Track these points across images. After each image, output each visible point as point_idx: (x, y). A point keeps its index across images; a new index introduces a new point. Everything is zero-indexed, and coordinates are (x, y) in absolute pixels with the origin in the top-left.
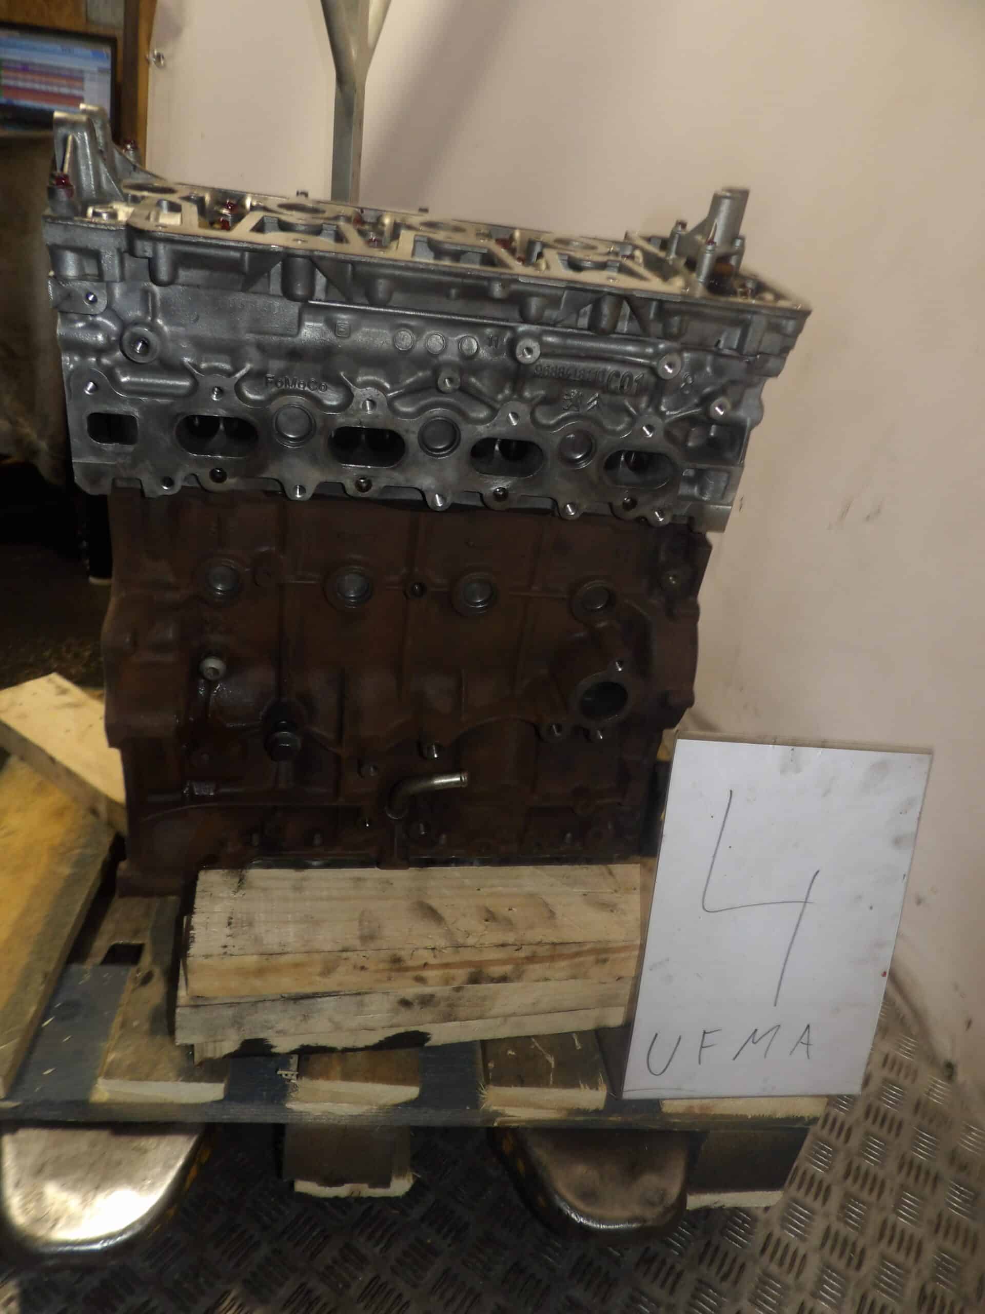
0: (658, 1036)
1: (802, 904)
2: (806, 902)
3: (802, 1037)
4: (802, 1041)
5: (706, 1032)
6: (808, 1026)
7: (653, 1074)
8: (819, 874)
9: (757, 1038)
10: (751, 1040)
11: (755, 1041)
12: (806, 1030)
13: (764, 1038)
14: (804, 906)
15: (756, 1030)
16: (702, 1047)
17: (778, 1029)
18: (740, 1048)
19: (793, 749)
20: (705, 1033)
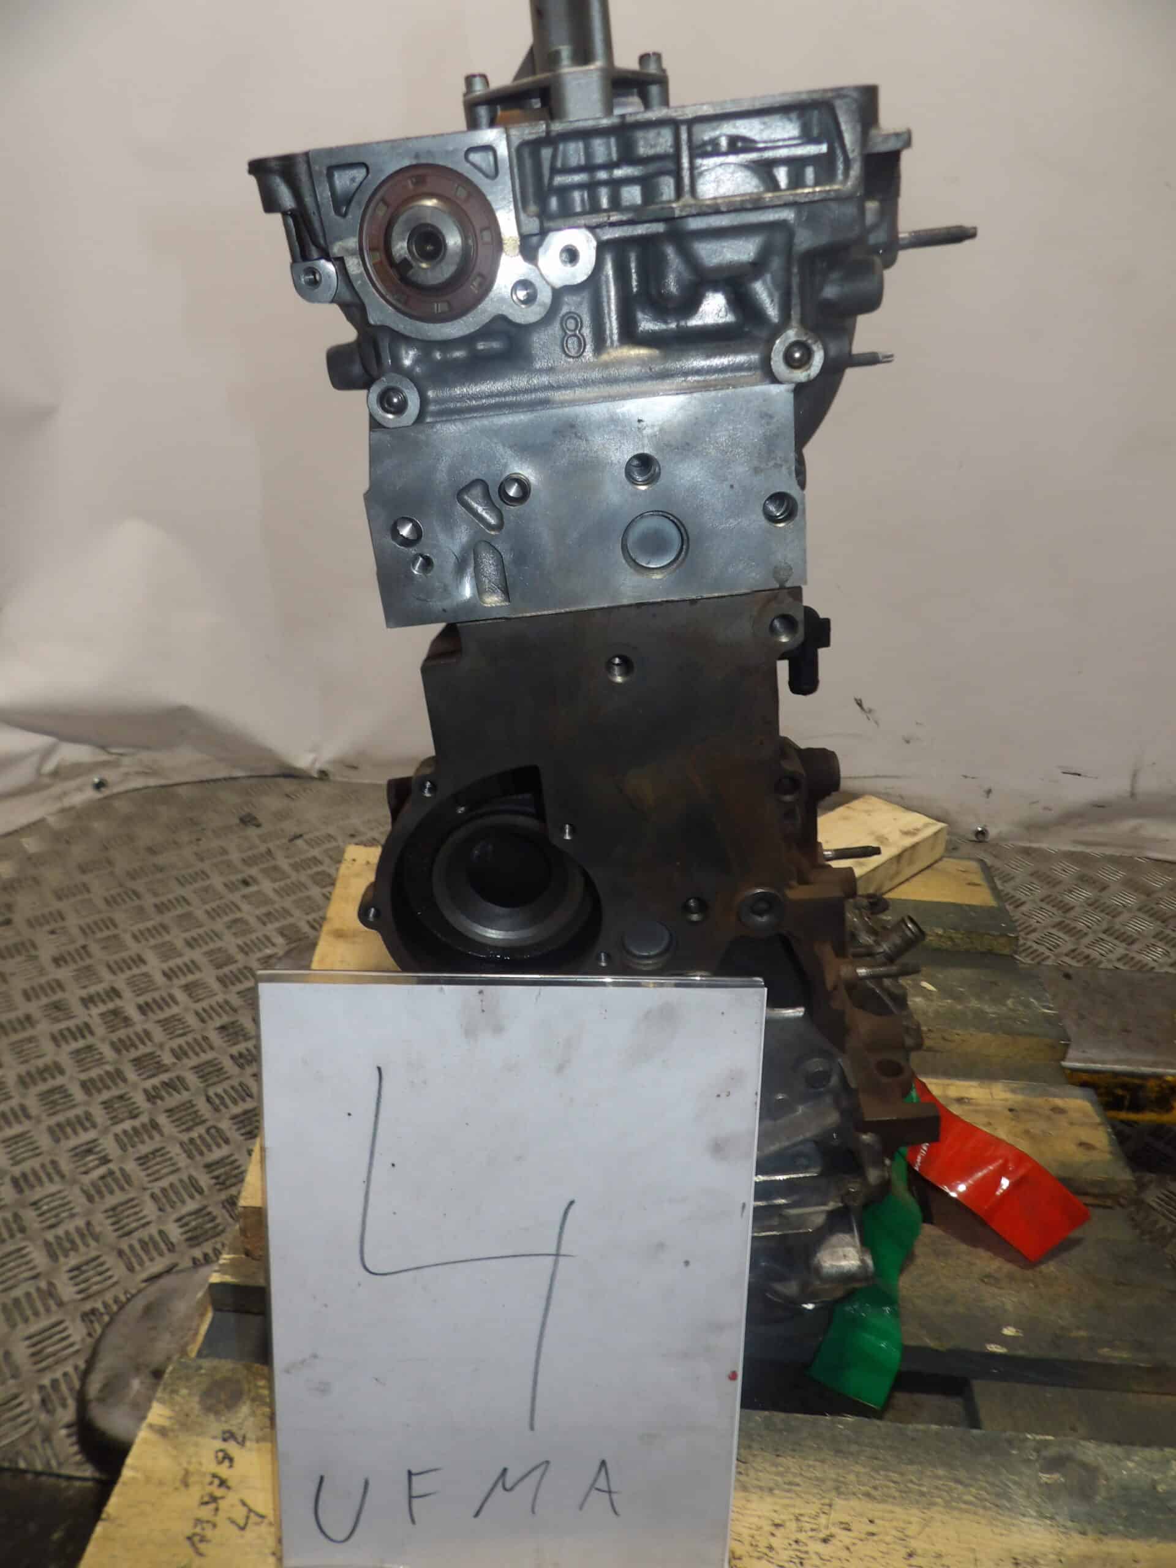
0: (325, 1480)
1: (550, 1260)
2: (557, 1255)
3: (595, 1480)
4: (597, 1485)
5: (414, 1471)
6: (603, 1463)
7: (332, 1540)
8: (573, 1207)
9: (510, 1480)
10: (500, 1484)
11: (508, 1486)
12: (600, 1470)
13: (527, 1480)
14: (556, 1263)
15: (505, 1470)
16: (411, 1497)
17: (546, 1469)
18: (482, 1496)
19: (481, 992)
20: (410, 1474)
